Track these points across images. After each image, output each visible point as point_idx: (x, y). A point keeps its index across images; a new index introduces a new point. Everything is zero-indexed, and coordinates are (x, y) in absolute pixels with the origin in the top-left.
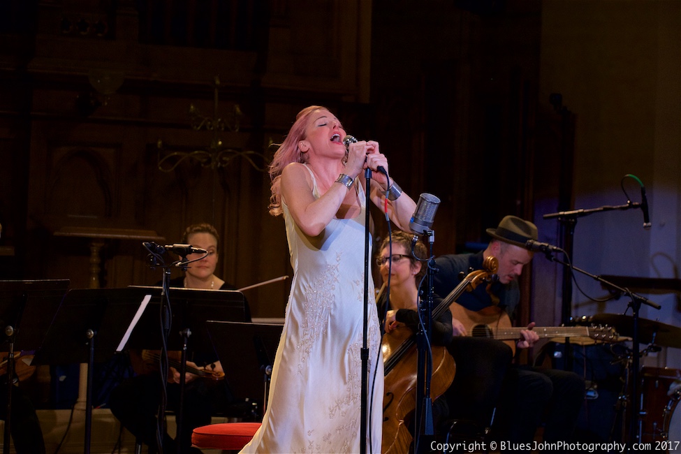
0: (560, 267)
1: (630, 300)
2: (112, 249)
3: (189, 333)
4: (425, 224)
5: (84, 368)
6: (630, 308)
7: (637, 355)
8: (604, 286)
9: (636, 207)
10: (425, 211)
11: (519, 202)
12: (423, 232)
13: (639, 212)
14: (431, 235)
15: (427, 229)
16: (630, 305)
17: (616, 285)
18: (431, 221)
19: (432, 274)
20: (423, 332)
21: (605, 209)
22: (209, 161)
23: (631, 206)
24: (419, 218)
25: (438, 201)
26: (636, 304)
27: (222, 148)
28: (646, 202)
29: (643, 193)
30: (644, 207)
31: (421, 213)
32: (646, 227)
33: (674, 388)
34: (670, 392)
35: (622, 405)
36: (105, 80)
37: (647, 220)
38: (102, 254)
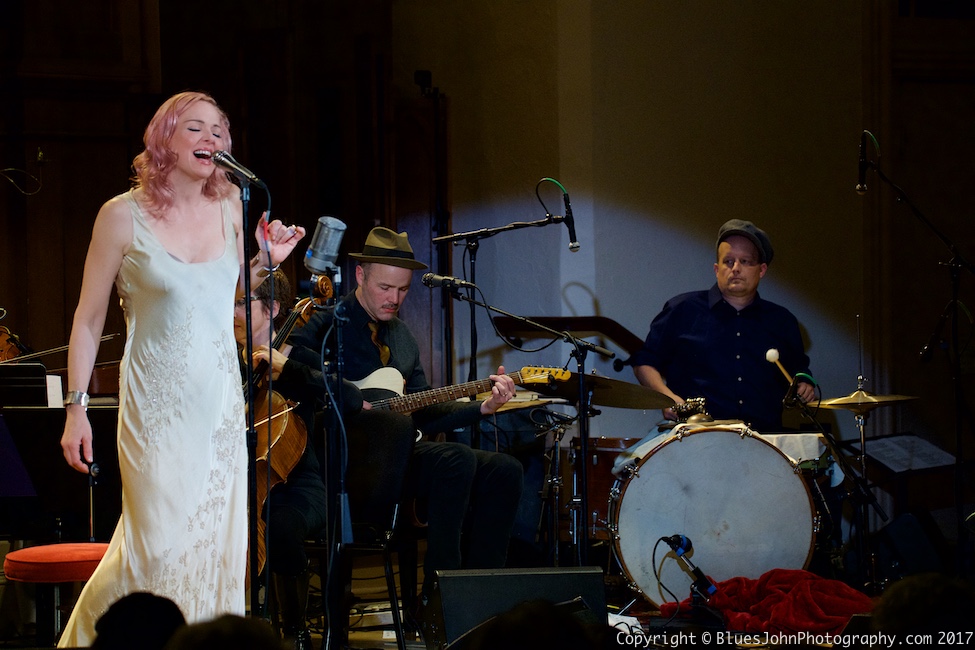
1: (571, 347)
4: (328, 258)
6: (574, 358)
9: (557, 221)
10: (326, 241)
12: (324, 270)
14: (336, 273)
15: (331, 265)
16: (574, 354)
18: (334, 254)
19: (340, 326)
20: (332, 404)
21: (517, 227)
23: (550, 221)
24: (319, 251)
25: (343, 226)
26: (580, 353)
28: (571, 213)
29: (567, 201)
30: (569, 221)
31: (321, 243)
32: (572, 248)
33: (620, 462)
34: (615, 470)
35: (553, 493)
37: (573, 238)
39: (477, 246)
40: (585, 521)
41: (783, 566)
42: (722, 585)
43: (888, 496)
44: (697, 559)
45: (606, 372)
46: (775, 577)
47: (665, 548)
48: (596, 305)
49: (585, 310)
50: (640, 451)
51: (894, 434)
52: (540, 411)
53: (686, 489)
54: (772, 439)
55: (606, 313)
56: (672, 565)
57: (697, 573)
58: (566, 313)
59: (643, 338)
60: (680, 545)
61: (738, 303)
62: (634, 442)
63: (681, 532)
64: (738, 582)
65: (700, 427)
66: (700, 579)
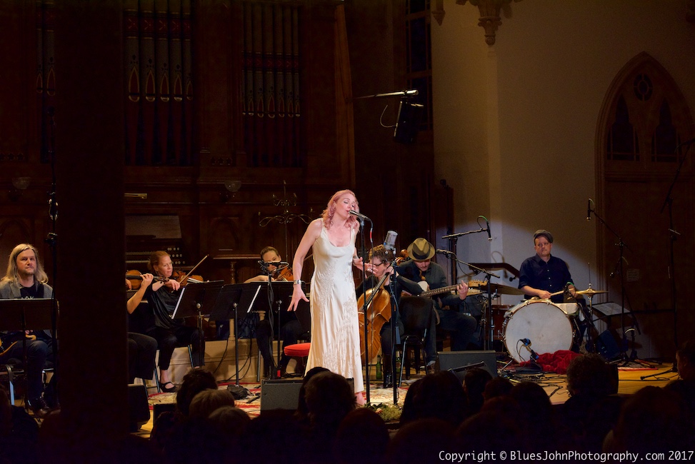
0: (449, 260)
1: (485, 274)
2: (240, 264)
3: (281, 302)
4: (391, 245)
5: (232, 322)
6: (486, 279)
7: (490, 299)
8: (470, 268)
9: (484, 231)
10: (390, 239)
11: (429, 231)
12: (390, 249)
13: (486, 233)
14: (394, 250)
15: (392, 248)
16: (486, 277)
17: (477, 268)
18: (393, 244)
21: (470, 233)
22: (283, 220)
23: (482, 230)
24: (388, 243)
25: (396, 234)
26: (489, 277)
27: (289, 214)
28: (489, 228)
29: (488, 224)
30: (488, 230)
32: (489, 240)
33: (507, 314)
34: (505, 316)
35: (483, 324)
36: (233, 185)
37: (490, 237)
38: (235, 267)
39: (457, 240)
40: (495, 333)
41: (562, 349)
42: (541, 355)
43: (605, 324)
44: (532, 347)
45: (501, 282)
46: (559, 353)
47: (521, 343)
48: (503, 259)
49: (499, 261)
50: (513, 310)
51: (607, 302)
52: (480, 296)
53: (529, 323)
54: (558, 305)
55: (506, 262)
56: (524, 349)
57: (532, 351)
58: (493, 262)
59: (519, 270)
60: (526, 342)
61: (546, 260)
62: (513, 306)
63: (527, 338)
64: (546, 355)
65: (534, 301)
66: (534, 354)
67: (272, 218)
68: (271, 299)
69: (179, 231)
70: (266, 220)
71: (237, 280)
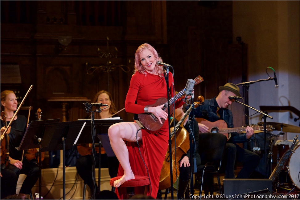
2: (70, 105)
4: (190, 91)
9: (272, 79)
10: (190, 86)
12: (189, 94)
14: (192, 95)
15: (191, 93)
18: (192, 89)
19: (193, 110)
21: (260, 81)
22: (106, 69)
23: (270, 79)
24: (188, 89)
25: (195, 82)
27: (111, 64)
28: (276, 77)
29: (275, 74)
30: (275, 79)
31: (188, 87)
32: (276, 87)
35: (270, 156)
36: (64, 40)
37: (277, 84)
38: (66, 107)
39: (249, 87)
48: (289, 102)
55: (291, 105)
58: (280, 105)
67: (97, 68)
68: (94, 134)
69: (20, 78)
70: (92, 70)
71: (67, 118)
